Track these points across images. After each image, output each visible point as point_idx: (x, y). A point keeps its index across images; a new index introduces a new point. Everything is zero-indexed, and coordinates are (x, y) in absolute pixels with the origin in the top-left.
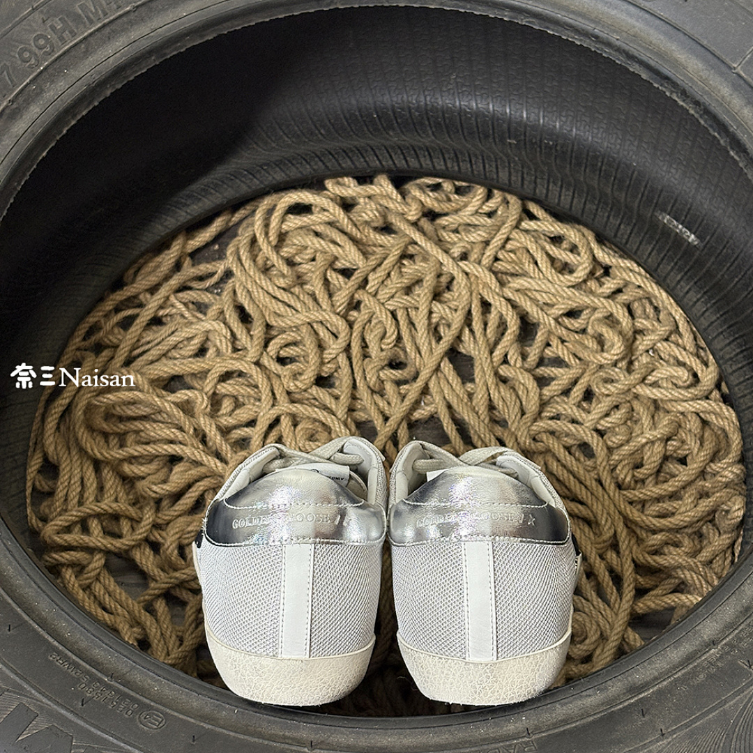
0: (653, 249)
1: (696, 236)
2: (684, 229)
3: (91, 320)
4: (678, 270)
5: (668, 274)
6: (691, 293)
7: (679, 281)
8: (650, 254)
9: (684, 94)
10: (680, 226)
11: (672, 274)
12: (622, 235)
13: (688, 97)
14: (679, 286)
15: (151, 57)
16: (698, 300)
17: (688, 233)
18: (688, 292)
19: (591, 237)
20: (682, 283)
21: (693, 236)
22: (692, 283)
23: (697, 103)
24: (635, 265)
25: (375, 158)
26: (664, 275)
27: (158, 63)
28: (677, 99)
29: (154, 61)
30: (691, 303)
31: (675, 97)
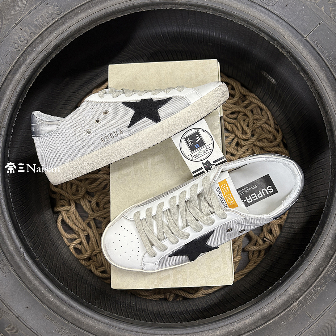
0: (261, 90)
1: (275, 80)
2: (271, 78)
4: (270, 98)
5: (267, 100)
6: (275, 107)
7: (271, 103)
8: (260, 92)
9: (283, 47)
10: (269, 76)
11: (268, 100)
13: (285, 49)
14: (270, 105)
15: (69, 38)
18: (273, 107)
19: (239, 85)
20: (271, 104)
21: (274, 80)
22: (275, 103)
23: (288, 52)
24: (254, 95)
25: (162, 57)
27: (72, 41)
28: (279, 49)
29: (71, 40)
30: (275, 111)
31: (278, 48)
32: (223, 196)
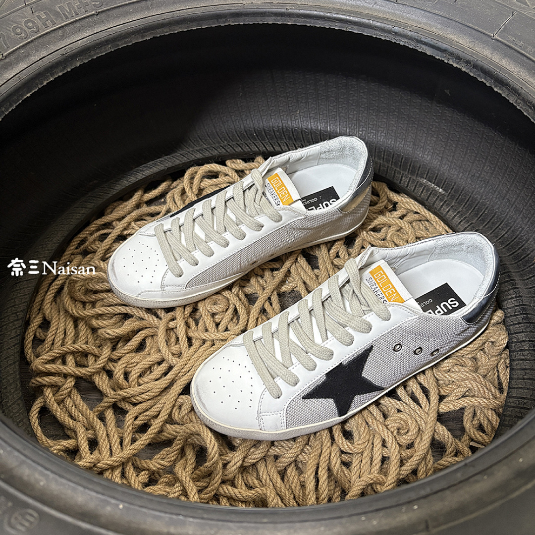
0: (423, 189)
1: (443, 190)
2: (435, 186)
3: (82, 236)
4: (440, 200)
5: (435, 202)
6: (450, 212)
7: (442, 206)
8: (422, 192)
9: (458, 58)
10: (433, 185)
11: (437, 202)
12: (404, 182)
13: (461, 59)
14: (442, 209)
16: (455, 216)
17: (438, 188)
18: (448, 212)
20: (444, 207)
21: (441, 190)
22: (450, 207)
26: (432, 203)
27: (113, 50)
29: (110, 49)
30: (451, 218)
32: (379, 288)
